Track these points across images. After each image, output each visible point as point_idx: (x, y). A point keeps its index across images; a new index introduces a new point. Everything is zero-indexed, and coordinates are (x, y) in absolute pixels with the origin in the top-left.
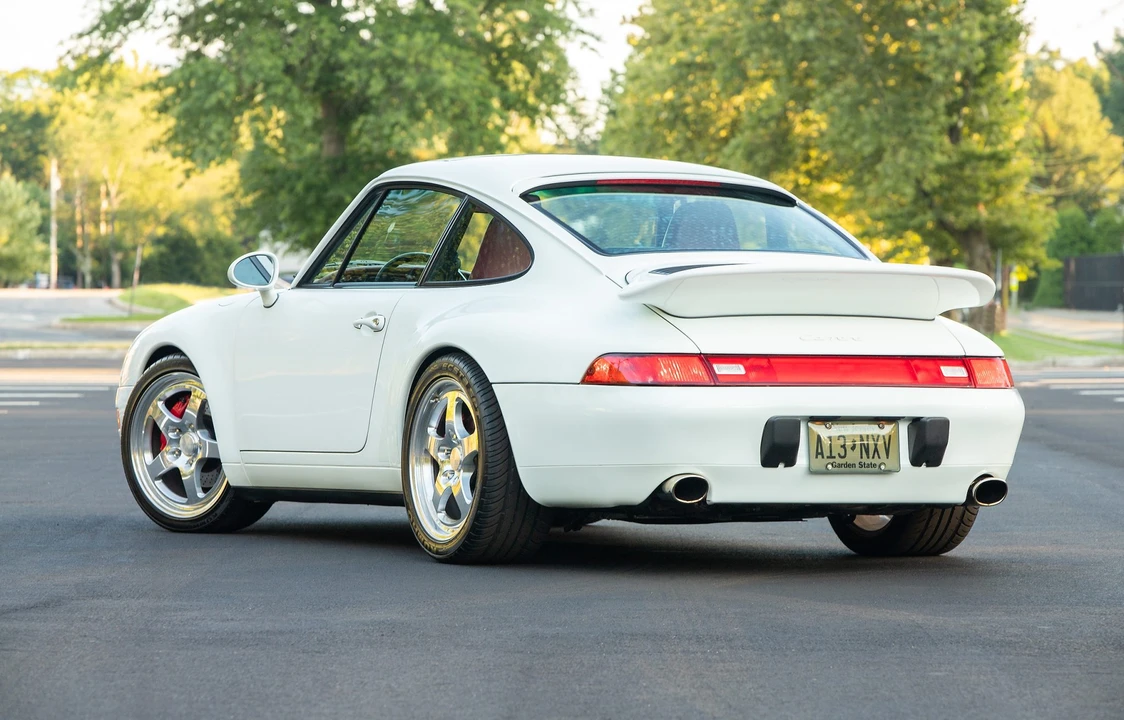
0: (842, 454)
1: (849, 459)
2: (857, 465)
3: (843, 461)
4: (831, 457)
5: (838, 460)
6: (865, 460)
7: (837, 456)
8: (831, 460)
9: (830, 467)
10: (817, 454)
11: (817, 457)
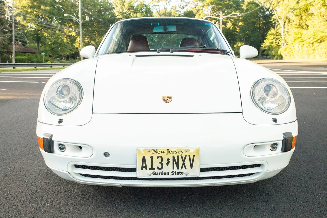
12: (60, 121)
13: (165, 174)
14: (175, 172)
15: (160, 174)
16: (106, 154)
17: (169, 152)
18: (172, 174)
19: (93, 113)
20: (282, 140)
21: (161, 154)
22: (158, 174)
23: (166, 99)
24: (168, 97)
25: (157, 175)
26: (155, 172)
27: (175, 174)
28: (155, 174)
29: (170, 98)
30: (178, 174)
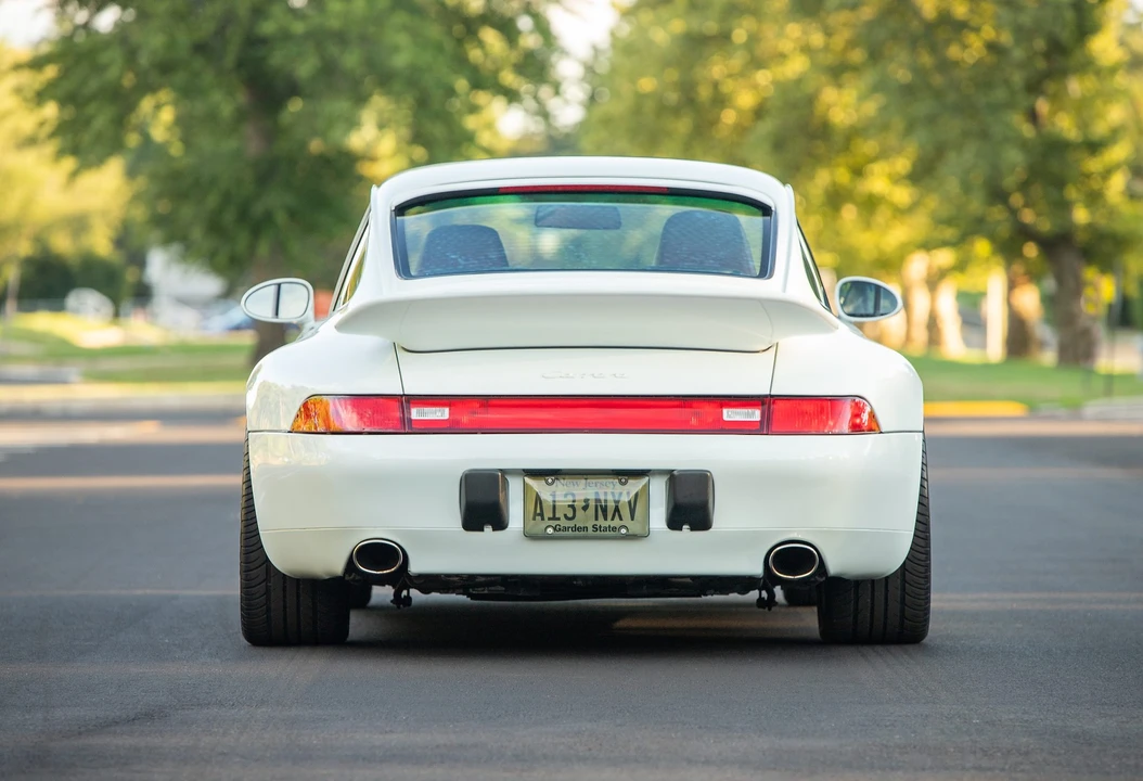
0: (570, 515)
1: (578, 522)
2: (590, 529)
3: (570, 524)
4: (554, 518)
5: (564, 523)
6: (601, 522)
7: (563, 518)
8: (554, 523)
9: (550, 531)
10: (535, 514)
11: (534, 519)
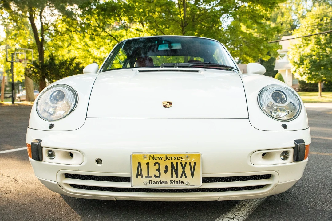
12: (51, 126)
13: (162, 183)
14: (174, 181)
15: (157, 183)
16: (99, 161)
17: (167, 158)
18: (170, 184)
19: (86, 118)
20: (293, 148)
21: (158, 161)
22: (155, 183)
23: (166, 104)
24: (168, 103)
25: (153, 184)
26: (152, 181)
27: (175, 184)
28: (152, 183)
29: (170, 103)
30: (177, 183)
